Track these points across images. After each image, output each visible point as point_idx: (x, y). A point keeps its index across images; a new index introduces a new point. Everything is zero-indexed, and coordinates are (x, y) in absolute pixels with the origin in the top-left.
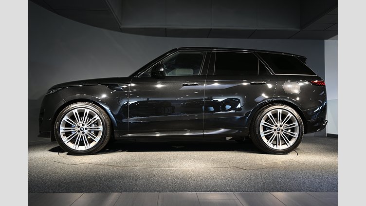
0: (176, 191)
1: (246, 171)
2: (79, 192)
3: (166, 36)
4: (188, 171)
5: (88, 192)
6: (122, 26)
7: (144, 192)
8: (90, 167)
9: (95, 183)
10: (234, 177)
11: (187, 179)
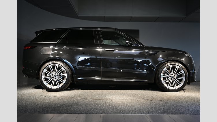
0: (111, 113)
1: (153, 102)
2: (54, 113)
3: (105, 21)
4: (118, 102)
5: (59, 113)
6: (79, 16)
7: (92, 113)
8: (60, 98)
9: (63, 108)
10: (146, 105)
11: (118, 106)
